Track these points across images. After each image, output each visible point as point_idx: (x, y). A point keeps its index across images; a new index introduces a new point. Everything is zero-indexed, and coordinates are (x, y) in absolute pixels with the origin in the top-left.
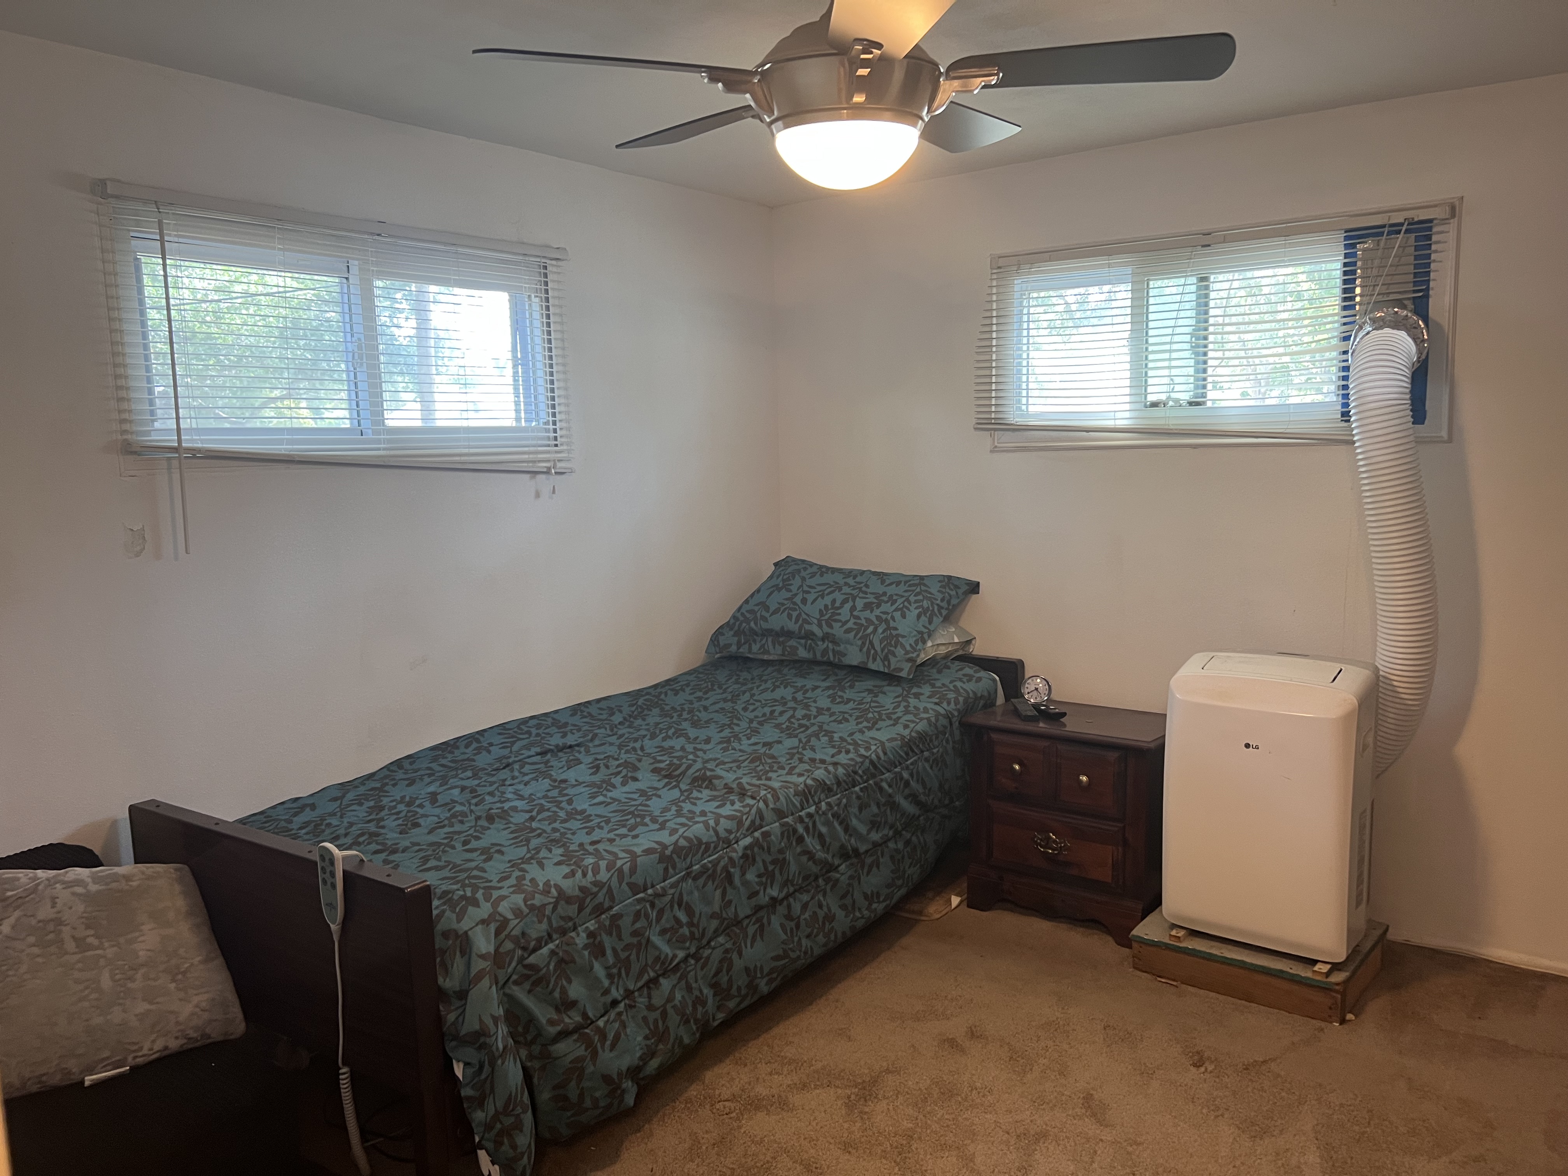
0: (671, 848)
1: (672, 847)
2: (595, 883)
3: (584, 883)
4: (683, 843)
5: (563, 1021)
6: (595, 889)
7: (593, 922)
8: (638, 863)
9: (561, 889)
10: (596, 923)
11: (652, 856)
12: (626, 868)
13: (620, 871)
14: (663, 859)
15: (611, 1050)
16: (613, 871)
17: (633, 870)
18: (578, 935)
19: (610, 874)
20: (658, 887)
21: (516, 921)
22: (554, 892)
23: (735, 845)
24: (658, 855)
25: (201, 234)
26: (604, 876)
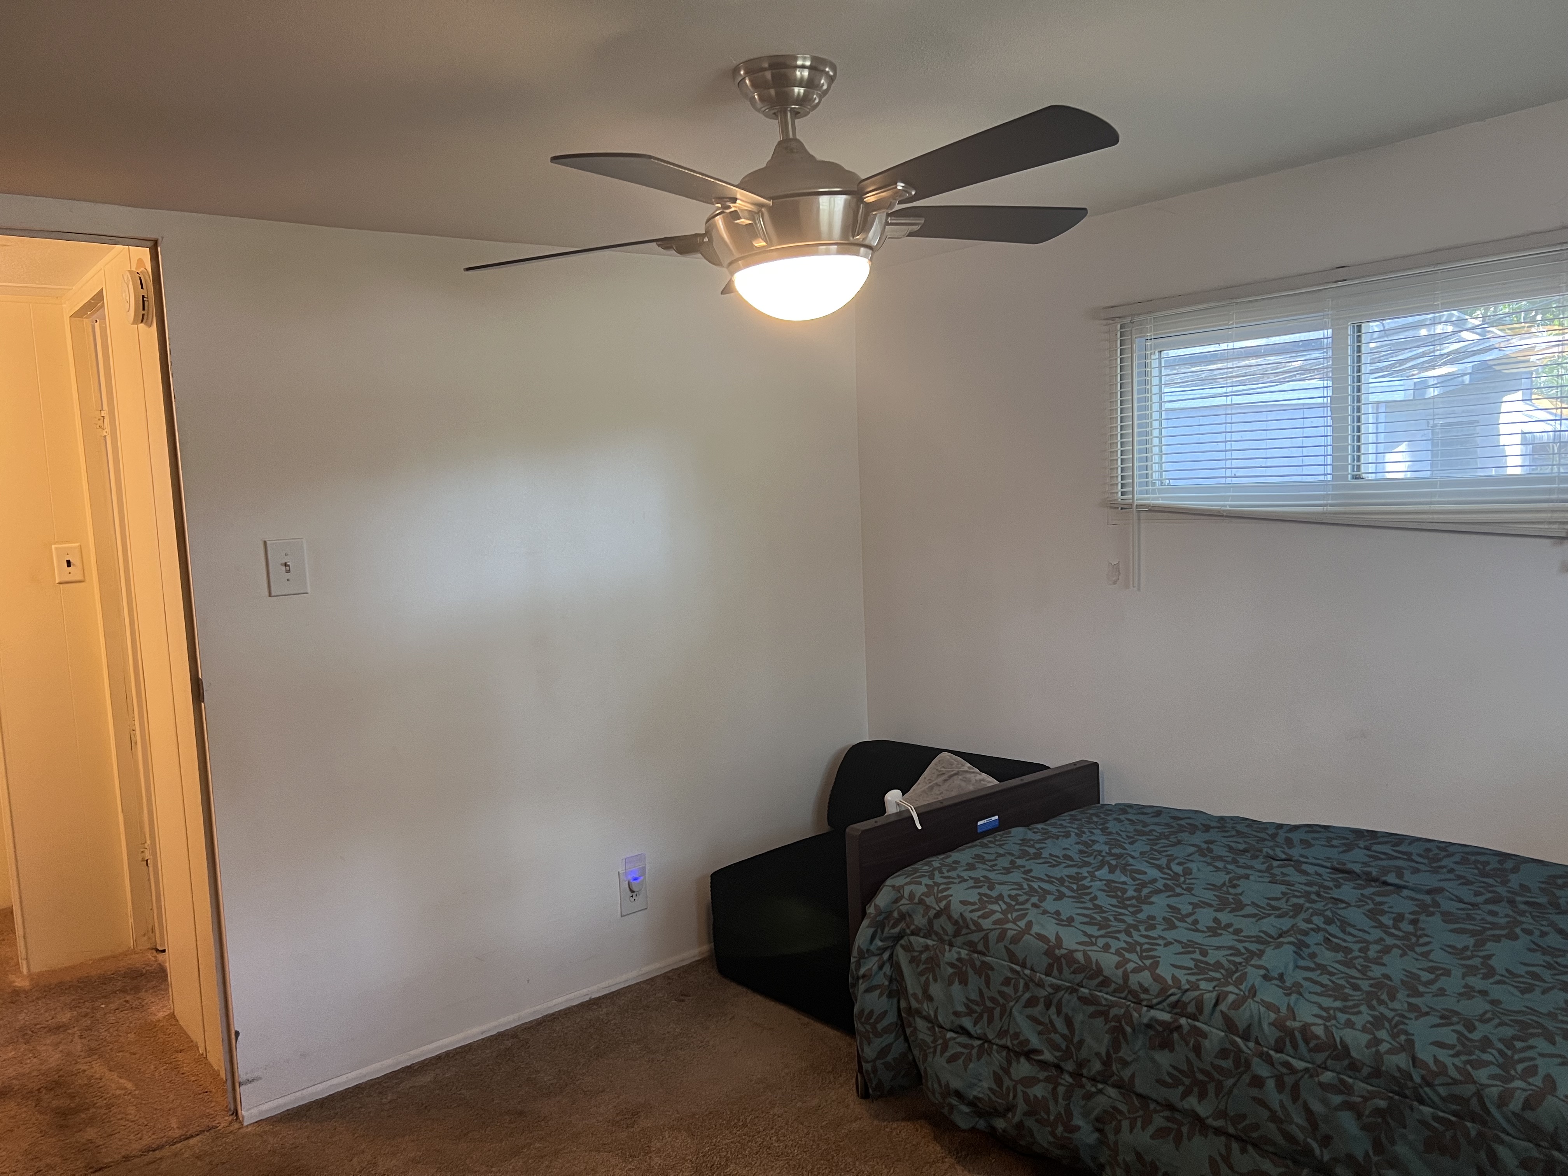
0: (1063, 952)
1: (1066, 951)
2: (976, 923)
3: (968, 916)
4: (1079, 956)
5: (922, 1004)
6: (973, 927)
7: (966, 952)
8: (1024, 939)
9: (949, 906)
10: (967, 954)
11: (1041, 943)
12: (1010, 933)
13: (1004, 931)
14: (1049, 953)
15: (948, 1061)
16: (998, 926)
17: (1015, 940)
18: (950, 951)
19: (994, 927)
20: (1038, 974)
21: (908, 902)
22: (943, 904)
23: (1145, 1009)
24: (1047, 947)
25: (1165, 329)
26: (986, 924)
